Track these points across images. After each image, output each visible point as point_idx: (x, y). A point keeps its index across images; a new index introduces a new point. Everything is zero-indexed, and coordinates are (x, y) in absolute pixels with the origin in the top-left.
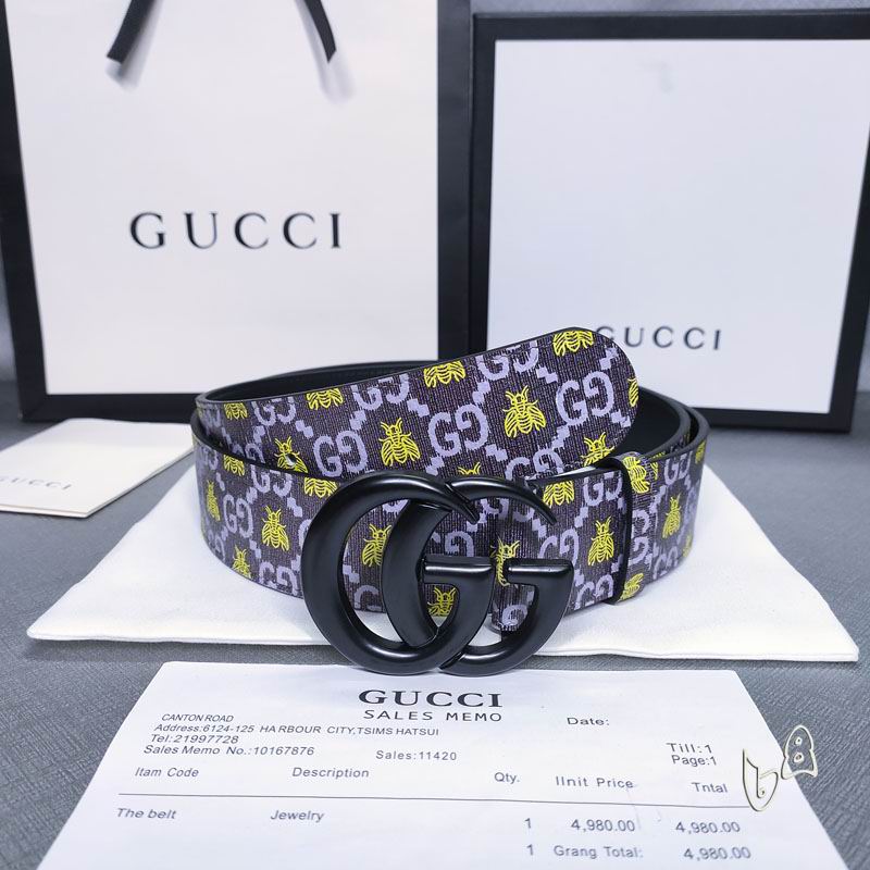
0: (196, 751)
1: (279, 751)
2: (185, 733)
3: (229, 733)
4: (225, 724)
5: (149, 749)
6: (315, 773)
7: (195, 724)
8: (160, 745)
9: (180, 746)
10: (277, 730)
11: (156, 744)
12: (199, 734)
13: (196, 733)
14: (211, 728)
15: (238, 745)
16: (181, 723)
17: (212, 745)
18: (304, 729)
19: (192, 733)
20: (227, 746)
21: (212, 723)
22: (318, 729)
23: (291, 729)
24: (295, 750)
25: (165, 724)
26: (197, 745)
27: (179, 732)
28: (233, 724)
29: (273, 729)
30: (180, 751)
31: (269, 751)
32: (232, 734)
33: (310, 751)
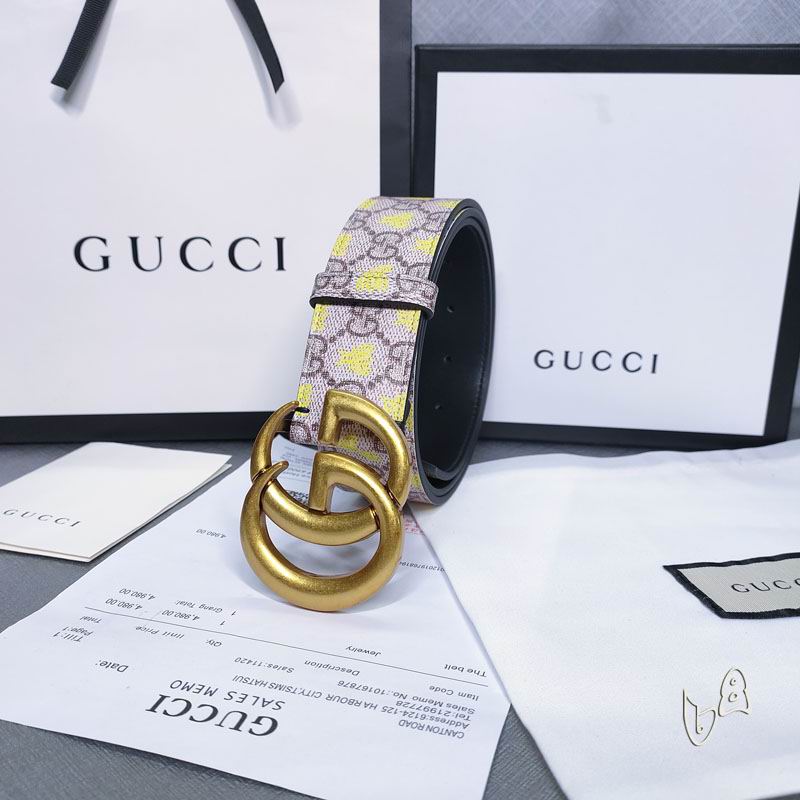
0: (431, 702)
1: (365, 688)
2: (442, 716)
3: (404, 709)
4: (406, 718)
5: (472, 711)
6: (343, 670)
7: (433, 724)
8: (461, 712)
9: (444, 709)
10: (363, 704)
11: (466, 713)
12: (429, 714)
13: (434, 715)
14: (419, 716)
15: (397, 699)
16: (446, 726)
17: (418, 704)
18: (340, 700)
19: (436, 715)
20: (407, 700)
21: (418, 720)
22: (329, 698)
23: (351, 702)
24: (352, 686)
25: (460, 729)
26: (432, 706)
27: (447, 719)
28: (400, 716)
29: (366, 705)
30: (445, 705)
31: (373, 690)
32: (401, 708)
33: (341, 683)
